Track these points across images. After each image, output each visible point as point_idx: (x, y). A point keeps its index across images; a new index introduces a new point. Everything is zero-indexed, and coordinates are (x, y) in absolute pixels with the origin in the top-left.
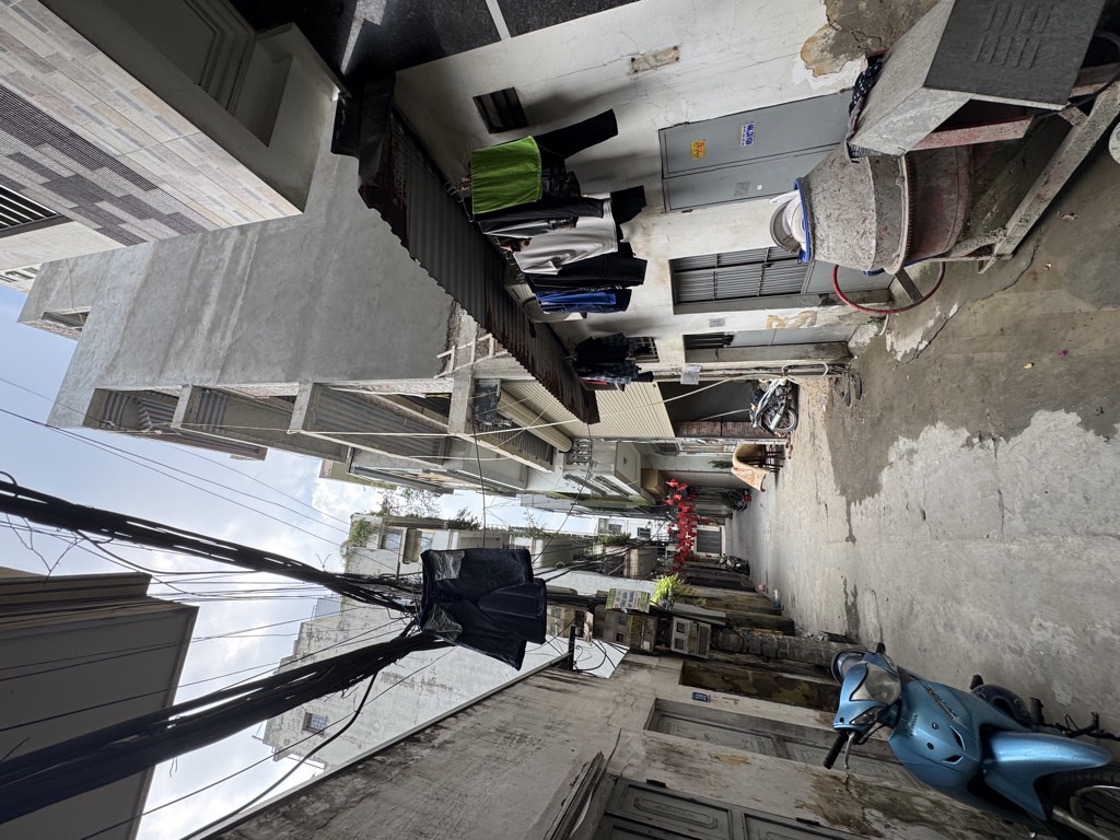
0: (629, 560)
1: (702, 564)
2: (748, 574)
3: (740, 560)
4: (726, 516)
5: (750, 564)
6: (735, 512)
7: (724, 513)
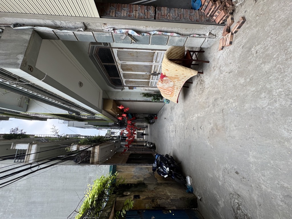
0: (94, 153)
1: (139, 144)
2: (155, 149)
3: (152, 143)
4: (145, 127)
5: (156, 145)
6: (149, 125)
7: (145, 126)
